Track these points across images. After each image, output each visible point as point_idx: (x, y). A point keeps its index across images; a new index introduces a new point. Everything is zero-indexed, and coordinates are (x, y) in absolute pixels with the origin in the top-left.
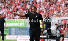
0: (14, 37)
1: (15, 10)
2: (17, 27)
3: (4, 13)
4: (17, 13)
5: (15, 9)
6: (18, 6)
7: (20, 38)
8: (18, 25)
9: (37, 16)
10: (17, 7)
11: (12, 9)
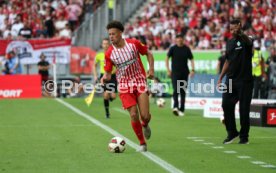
0: (195, 102)
1: (199, 24)
2: (204, 72)
3: (164, 31)
4: (202, 31)
5: (199, 19)
6: (207, 11)
7: (213, 106)
8: (208, 68)
9: (239, 44)
10: (204, 13)
11: (190, 19)
